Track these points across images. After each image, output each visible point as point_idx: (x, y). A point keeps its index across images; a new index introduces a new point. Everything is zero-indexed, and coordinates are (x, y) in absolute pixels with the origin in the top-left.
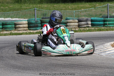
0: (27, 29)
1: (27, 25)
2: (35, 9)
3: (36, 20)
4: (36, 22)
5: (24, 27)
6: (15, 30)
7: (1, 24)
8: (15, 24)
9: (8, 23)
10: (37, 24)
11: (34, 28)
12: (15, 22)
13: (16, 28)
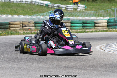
0: (106, 28)
1: (107, 24)
2: (115, 9)
3: (116, 19)
4: (114, 21)
5: (103, 25)
6: (95, 28)
7: (82, 23)
8: (95, 23)
9: (88, 21)
10: (116, 23)
11: (113, 27)
12: (95, 21)
13: (95, 26)
